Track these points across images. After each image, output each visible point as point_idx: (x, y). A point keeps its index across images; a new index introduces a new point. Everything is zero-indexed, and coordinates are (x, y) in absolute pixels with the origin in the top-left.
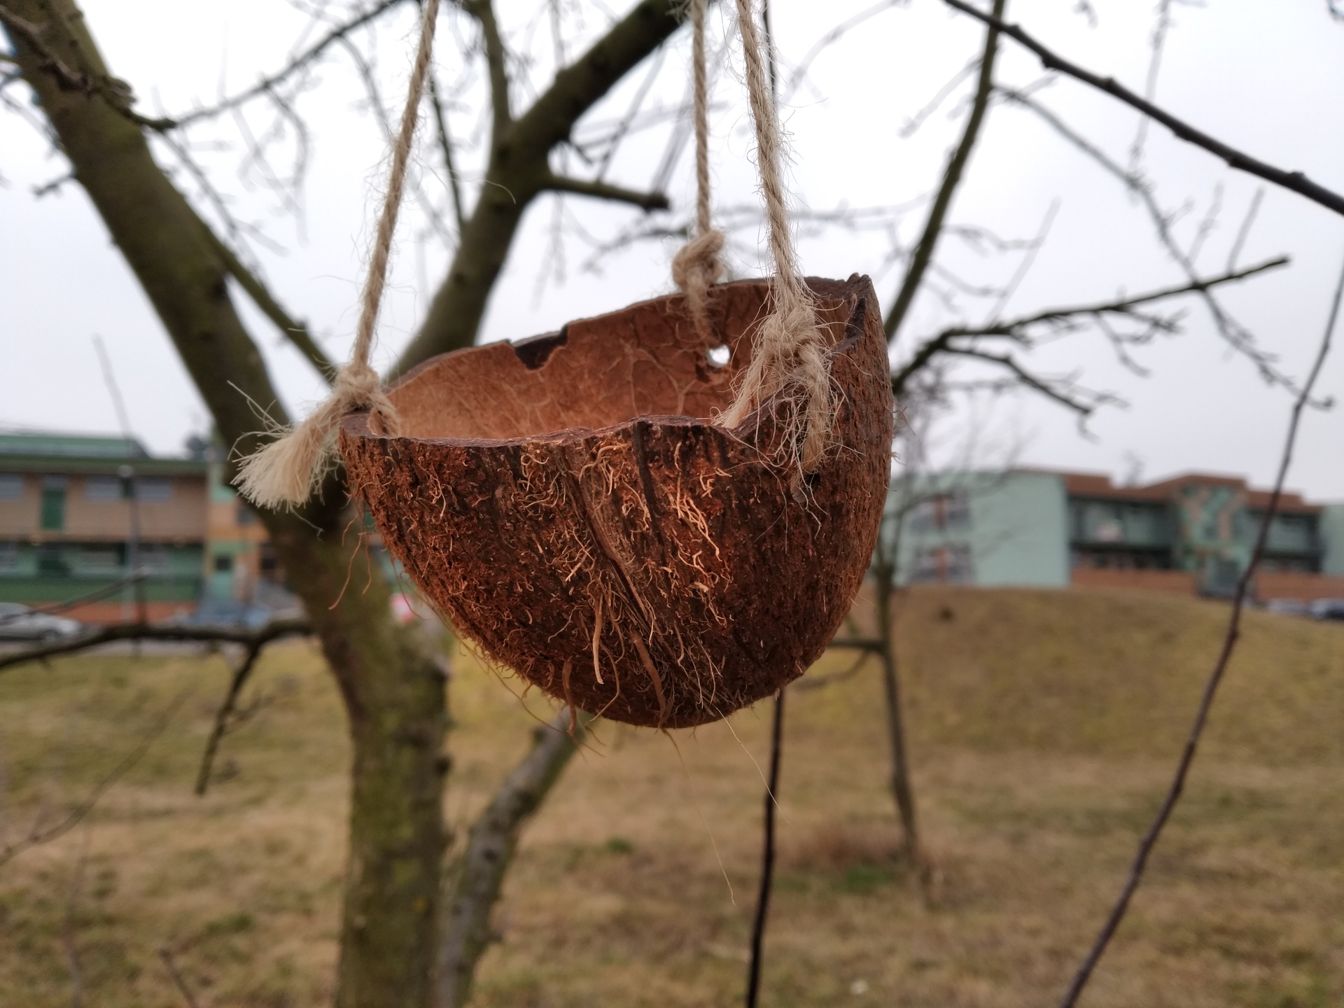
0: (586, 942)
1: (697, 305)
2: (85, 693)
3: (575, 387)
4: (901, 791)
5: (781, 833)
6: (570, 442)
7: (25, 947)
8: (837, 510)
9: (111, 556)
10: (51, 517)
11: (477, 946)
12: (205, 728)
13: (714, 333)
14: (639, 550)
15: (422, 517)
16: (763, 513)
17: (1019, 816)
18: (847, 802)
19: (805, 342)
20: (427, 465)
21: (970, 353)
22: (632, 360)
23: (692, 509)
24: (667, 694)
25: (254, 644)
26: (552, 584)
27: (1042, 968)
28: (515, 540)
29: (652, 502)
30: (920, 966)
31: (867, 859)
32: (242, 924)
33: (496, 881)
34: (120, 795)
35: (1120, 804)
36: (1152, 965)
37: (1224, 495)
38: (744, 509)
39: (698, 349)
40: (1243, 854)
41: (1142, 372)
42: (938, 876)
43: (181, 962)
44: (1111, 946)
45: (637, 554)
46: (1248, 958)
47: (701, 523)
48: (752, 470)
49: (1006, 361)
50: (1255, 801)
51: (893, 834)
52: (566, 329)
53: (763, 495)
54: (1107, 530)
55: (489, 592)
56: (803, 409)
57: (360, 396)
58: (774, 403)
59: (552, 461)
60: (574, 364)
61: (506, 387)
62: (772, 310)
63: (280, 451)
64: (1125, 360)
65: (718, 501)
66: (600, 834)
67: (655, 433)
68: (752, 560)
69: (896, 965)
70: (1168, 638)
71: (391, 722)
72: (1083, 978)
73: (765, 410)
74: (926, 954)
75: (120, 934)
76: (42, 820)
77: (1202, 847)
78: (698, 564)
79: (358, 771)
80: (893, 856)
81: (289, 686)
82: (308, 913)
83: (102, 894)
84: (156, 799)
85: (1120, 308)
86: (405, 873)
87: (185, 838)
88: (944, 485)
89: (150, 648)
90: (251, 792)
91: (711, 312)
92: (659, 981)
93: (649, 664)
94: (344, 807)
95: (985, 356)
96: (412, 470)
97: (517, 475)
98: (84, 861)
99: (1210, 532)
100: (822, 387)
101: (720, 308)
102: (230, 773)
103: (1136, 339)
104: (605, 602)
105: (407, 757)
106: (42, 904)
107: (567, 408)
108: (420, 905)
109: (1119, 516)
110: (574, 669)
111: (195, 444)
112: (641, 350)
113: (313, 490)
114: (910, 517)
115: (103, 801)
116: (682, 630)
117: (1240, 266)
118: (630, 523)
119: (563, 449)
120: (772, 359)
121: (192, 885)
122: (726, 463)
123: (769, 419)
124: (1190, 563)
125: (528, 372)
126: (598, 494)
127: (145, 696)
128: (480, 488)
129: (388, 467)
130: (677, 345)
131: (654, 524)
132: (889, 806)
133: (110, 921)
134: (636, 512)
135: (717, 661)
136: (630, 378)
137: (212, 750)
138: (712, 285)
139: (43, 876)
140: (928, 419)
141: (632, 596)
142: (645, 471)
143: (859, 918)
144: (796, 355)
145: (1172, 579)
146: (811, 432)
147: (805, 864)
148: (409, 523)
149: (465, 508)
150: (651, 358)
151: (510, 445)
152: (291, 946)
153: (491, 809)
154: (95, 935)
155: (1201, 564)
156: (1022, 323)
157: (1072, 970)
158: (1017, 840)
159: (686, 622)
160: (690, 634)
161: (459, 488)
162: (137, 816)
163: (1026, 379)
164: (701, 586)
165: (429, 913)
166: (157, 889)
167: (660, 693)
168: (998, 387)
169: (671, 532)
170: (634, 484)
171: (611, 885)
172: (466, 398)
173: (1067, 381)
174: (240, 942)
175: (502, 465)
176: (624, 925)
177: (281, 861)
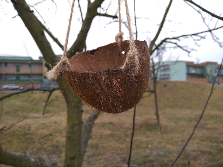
0: (105, 138)
1: (119, 44)
2: (25, 98)
3: (99, 58)
4: (157, 115)
5: (136, 122)
6: (97, 73)
7: (18, 138)
8: (140, 81)
9: (28, 76)
10: (18, 70)
11: (88, 139)
12: (44, 104)
13: (122, 49)
14: (109, 88)
15: (74, 83)
16: (128, 83)
17: (177, 119)
18: (148, 116)
19: (135, 55)
20: (75, 75)
21: (169, 42)
22: (109, 53)
23: (116, 83)
24: (114, 110)
25: (51, 91)
26: (95, 94)
27: (180, 143)
28: (89, 87)
29: (110, 81)
30: (160, 142)
31: (151, 125)
32: (51, 135)
33: (91, 129)
34: (31, 115)
35: (194, 117)
36: (198, 143)
37: (213, 65)
38: (125, 82)
39: (120, 52)
40: (214, 125)
41: (199, 46)
42: (163, 128)
43: (42, 140)
44: (191, 140)
45: (108, 90)
46: (214, 142)
47: (118, 85)
48: (126, 76)
49: (176, 43)
50: (217, 116)
51: (156, 121)
52: (98, 48)
53: (128, 80)
54: (193, 71)
55: (85, 94)
56: (134, 66)
57: (65, 62)
58: (130, 65)
59: (94, 75)
60: (99, 54)
61: (88, 58)
62: (130, 49)
63: (52, 71)
64: (196, 44)
65: (121, 81)
66: (108, 121)
67: (110, 71)
68: (126, 90)
69: (156, 142)
70: (203, 89)
71: (73, 104)
72: (186, 145)
73: (128, 67)
74: (161, 141)
75: (32, 136)
76: (19, 119)
77: (207, 124)
78: (118, 91)
79: (68, 112)
80: (156, 125)
81: (57, 97)
82: (61, 133)
83: (29, 130)
84: (37, 115)
85: (195, 35)
86: (76, 128)
87: (41, 121)
88: (165, 64)
89: (34, 92)
90: (52, 114)
91: (121, 46)
92: (117, 144)
93: (110, 106)
94: (66, 116)
95: (172, 43)
96: (72, 76)
97: (89, 77)
98: (26, 125)
99: (211, 71)
100: (138, 63)
101: (123, 45)
102: (48, 112)
103: (198, 40)
104: (103, 96)
105: (76, 110)
106: (20, 131)
107: (98, 61)
108: (79, 133)
109: (195, 69)
110: (99, 106)
111: (40, 58)
112: (110, 52)
113: (58, 77)
114: (159, 70)
115: (28, 116)
116: (116, 100)
117: (216, 27)
118: (107, 85)
119: (96, 74)
120: (130, 58)
121: (43, 129)
122: (122, 75)
123: (129, 68)
124: (207, 77)
125: (92, 56)
126: (102, 80)
127: (34, 99)
128: (83, 79)
129: (69, 75)
130: (116, 51)
131: (111, 85)
132: (155, 117)
133: (30, 134)
134: (108, 83)
135: (121, 105)
136: (108, 56)
137: (45, 108)
138: (122, 41)
139: (20, 127)
140: (163, 53)
141: (107, 96)
142: (109, 77)
143: (150, 135)
144: (134, 57)
145: (204, 79)
146: (136, 70)
147: (141, 126)
148: (73, 84)
149: (81, 82)
150: (112, 53)
151: (88, 73)
152: (59, 138)
153: (90, 118)
154: (28, 136)
155: (209, 77)
156: (179, 37)
157: (185, 143)
158: (176, 123)
159: (116, 99)
160: (117, 101)
161: (80, 79)
162: (34, 118)
163: (179, 46)
164: (118, 94)
165: (80, 134)
166: (37, 129)
167: (112, 110)
168: (175, 48)
169: (113, 86)
170: (107, 79)
171: (109, 129)
172: (82, 60)
173: (186, 47)
174: (51, 138)
175: (86, 76)
176: (112, 136)
177: (57, 125)
